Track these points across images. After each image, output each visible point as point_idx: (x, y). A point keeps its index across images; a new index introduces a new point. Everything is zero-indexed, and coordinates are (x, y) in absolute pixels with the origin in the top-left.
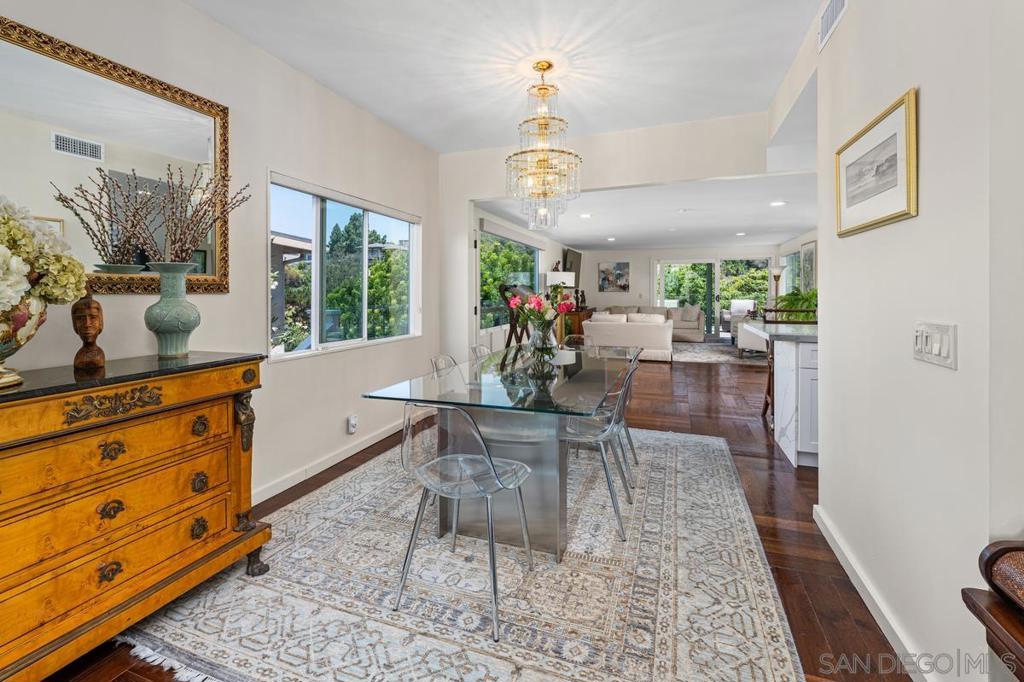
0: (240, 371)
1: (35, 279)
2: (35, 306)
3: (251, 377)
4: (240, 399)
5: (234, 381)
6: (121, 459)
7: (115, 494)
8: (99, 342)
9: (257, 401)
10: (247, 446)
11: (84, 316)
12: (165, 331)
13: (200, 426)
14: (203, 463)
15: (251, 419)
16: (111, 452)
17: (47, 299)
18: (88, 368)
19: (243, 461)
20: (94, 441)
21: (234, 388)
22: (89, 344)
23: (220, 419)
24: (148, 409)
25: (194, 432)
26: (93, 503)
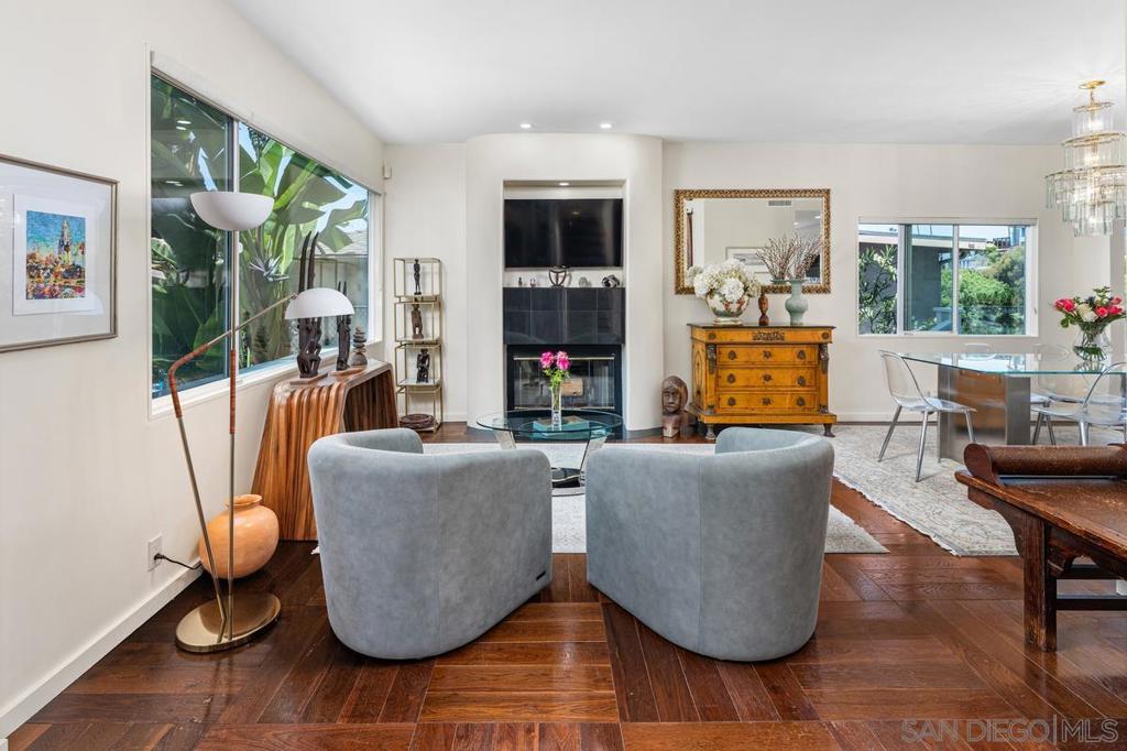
0: (821, 332)
1: (746, 289)
2: (746, 298)
3: (827, 336)
4: (821, 347)
5: (818, 337)
6: (770, 359)
7: (768, 372)
8: (767, 314)
9: (831, 349)
10: (825, 371)
11: (762, 303)
12: (794, 311)
13: (801, 355)
14: (802, 373)
15: (827, 360)
16: (767, 355)
17: (749, 295)
18: (763, 323)
19: (823, 380)
20: (762, 349)
21: (817, 340)
22: (764, 314)
23: (811, 355)
24: (779, 341)
25: (799, 357)
26: (762, 373)
